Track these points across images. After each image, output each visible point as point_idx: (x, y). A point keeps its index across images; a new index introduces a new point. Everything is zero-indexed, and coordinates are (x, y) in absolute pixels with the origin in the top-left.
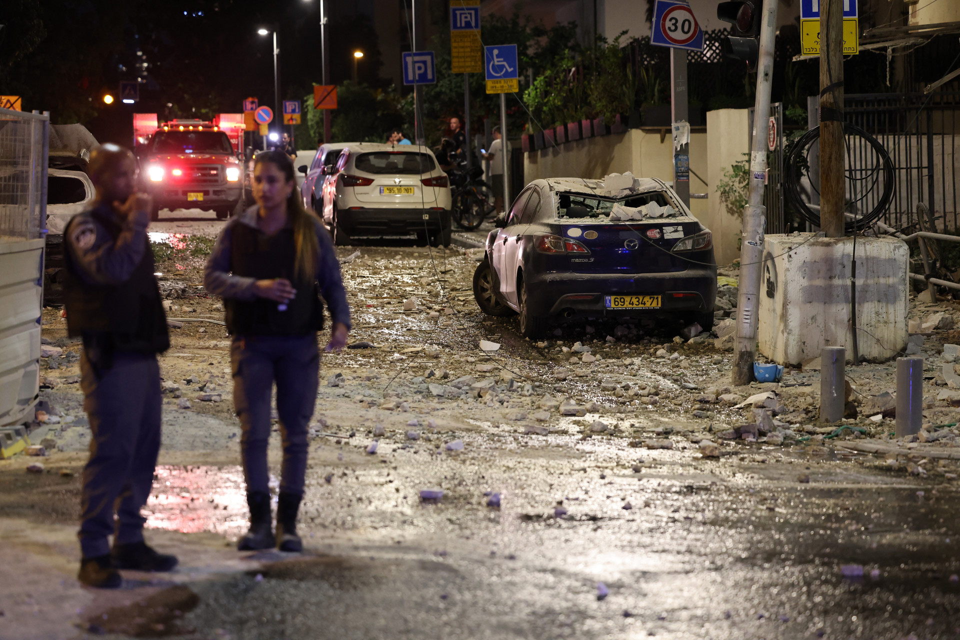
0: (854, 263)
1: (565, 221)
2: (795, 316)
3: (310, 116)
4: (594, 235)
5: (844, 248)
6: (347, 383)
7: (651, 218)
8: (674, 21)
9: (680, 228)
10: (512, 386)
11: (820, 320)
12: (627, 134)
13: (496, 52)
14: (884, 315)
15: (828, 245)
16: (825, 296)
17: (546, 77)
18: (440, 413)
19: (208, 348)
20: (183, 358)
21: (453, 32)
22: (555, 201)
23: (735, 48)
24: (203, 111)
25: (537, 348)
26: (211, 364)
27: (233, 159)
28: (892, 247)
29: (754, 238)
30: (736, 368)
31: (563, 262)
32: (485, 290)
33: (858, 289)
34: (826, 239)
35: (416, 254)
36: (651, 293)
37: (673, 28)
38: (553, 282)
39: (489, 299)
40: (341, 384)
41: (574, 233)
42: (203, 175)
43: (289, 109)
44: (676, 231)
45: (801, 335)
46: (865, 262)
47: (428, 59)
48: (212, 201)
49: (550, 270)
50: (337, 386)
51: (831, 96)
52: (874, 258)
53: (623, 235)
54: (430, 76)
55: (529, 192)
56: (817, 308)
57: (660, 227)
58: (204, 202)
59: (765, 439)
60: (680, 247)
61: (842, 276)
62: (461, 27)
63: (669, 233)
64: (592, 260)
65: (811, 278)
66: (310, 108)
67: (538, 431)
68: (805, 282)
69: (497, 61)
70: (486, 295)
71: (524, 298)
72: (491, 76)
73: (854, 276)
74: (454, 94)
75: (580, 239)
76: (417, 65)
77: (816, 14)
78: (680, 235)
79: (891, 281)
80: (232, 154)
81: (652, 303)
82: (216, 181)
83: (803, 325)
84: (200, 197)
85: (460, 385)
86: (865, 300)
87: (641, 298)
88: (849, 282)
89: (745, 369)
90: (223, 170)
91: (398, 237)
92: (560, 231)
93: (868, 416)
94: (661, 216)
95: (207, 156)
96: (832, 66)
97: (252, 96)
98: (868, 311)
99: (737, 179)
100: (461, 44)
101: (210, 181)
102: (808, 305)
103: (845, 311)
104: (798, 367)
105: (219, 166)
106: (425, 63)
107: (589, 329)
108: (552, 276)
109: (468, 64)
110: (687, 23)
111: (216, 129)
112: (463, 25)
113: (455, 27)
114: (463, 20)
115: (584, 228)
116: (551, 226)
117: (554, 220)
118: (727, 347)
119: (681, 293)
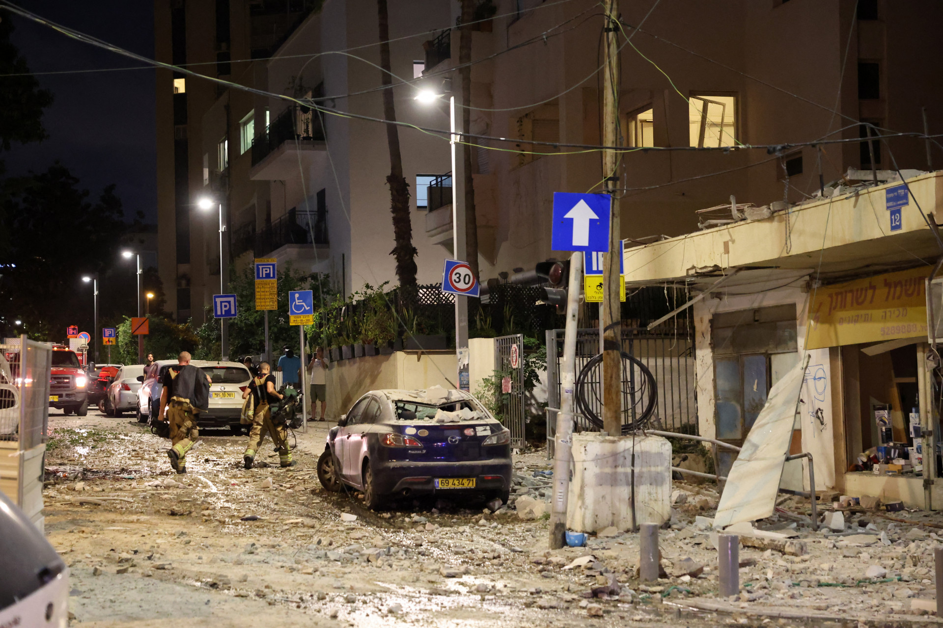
0: (633, 455)
1: (402, 422)
2: (590, 495)
3: (120, 339)
4: (425, 433)
5: (626, 444)
6: (259, 550)
7: (465, 420)
8: (458, 275)
9: (488, 428)
10: (389, 551)
11: (608, 497)
12: (393, 355)
13: (297, 295)
14: (655, 495)
15: (613, 442)
16: (613, 480)
17: (320, 313)
18: (350, 576)
19: (132, 522)
20: (118, 531)
21: (257, 281)
22: (392, 407)
23: (550, 296)
24: (36, 335)
25: (384, 519)
26: (143, 536)
27: (80, 371)
28: (660, 444)
29: (565, 438)
30: (553, 536)
31: (400, 453)
32: (326, 472)
33: (636, 475)
34: (611, 438)
35: (240, 442)
36: (468, 477)
37: (457, 280)
38: (394, 468)
39: (329, 480)
40: (256, 551)
41: (411, 431)
42: (58, 383)
43: (107, 333)
44: (485, 430)
45: (595, 510)
46: (640, 455)
47: (232, 299)
48: (64, 402)
49: (391, 459)
50: (252, 553)
51: (612, 332)
52: (647, 452)
53: (447, 433)
54: (233, 312)
55: (367, 400)
56: (606, 490)
57: (473, 427)
58: (59, 402)
59: (617, 597)
60: (488, 442)
61: (624, 466)
62: (263, 278)
63: (480, 432)
64: (424, 451)
65: (601, 468)
66: (120, 333)
67: (441, 593)
68: (597, 470)
69: (298, 302)
70: (328, 476)
71: (369, 480)
72: (293, 313)
73: (633, 465)
74: (243, 325)
75: (416, 435)
76: (223, 304)
77: (601, 272)
78: (488, 433)
79: (659, 469)
80: (79, 367)
81: (469, 484)
82: (68, 387)
83: (596, 502)
84: (55, 399)
85: (351, 552)
86: (641, 484)
87: (461, 480)
88: (629, 470)
89: (560, 536)
90: (73, 378)
91: (215, 429)
92: (400, 430)
93: (678, 577)
94: (472, 419)
95: (61, 369)
96: (613, 310)
97: (74, 325)
98: (642, 492)
99: (487, 388)
100: (262, 290)
101: (64, 387)
102: (600, 487)
103: (626, 491)
104: (593, 534)
105: (70, 376)
106: (229, 302)
107: (416, 503)
108: (394, 464)
109: (268, 303)
110: (467, 277)
111: (67, 349)
112: (264, 276)
113: (258, 277)
114: (264, 272)
115: (418, 428)
116: (393, 426)
117: (394, 422)
118: (529, 518)
119: (490, 476)
